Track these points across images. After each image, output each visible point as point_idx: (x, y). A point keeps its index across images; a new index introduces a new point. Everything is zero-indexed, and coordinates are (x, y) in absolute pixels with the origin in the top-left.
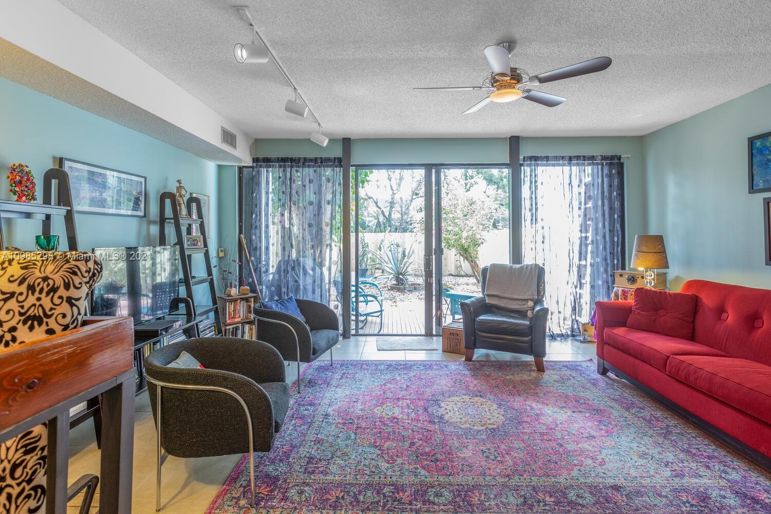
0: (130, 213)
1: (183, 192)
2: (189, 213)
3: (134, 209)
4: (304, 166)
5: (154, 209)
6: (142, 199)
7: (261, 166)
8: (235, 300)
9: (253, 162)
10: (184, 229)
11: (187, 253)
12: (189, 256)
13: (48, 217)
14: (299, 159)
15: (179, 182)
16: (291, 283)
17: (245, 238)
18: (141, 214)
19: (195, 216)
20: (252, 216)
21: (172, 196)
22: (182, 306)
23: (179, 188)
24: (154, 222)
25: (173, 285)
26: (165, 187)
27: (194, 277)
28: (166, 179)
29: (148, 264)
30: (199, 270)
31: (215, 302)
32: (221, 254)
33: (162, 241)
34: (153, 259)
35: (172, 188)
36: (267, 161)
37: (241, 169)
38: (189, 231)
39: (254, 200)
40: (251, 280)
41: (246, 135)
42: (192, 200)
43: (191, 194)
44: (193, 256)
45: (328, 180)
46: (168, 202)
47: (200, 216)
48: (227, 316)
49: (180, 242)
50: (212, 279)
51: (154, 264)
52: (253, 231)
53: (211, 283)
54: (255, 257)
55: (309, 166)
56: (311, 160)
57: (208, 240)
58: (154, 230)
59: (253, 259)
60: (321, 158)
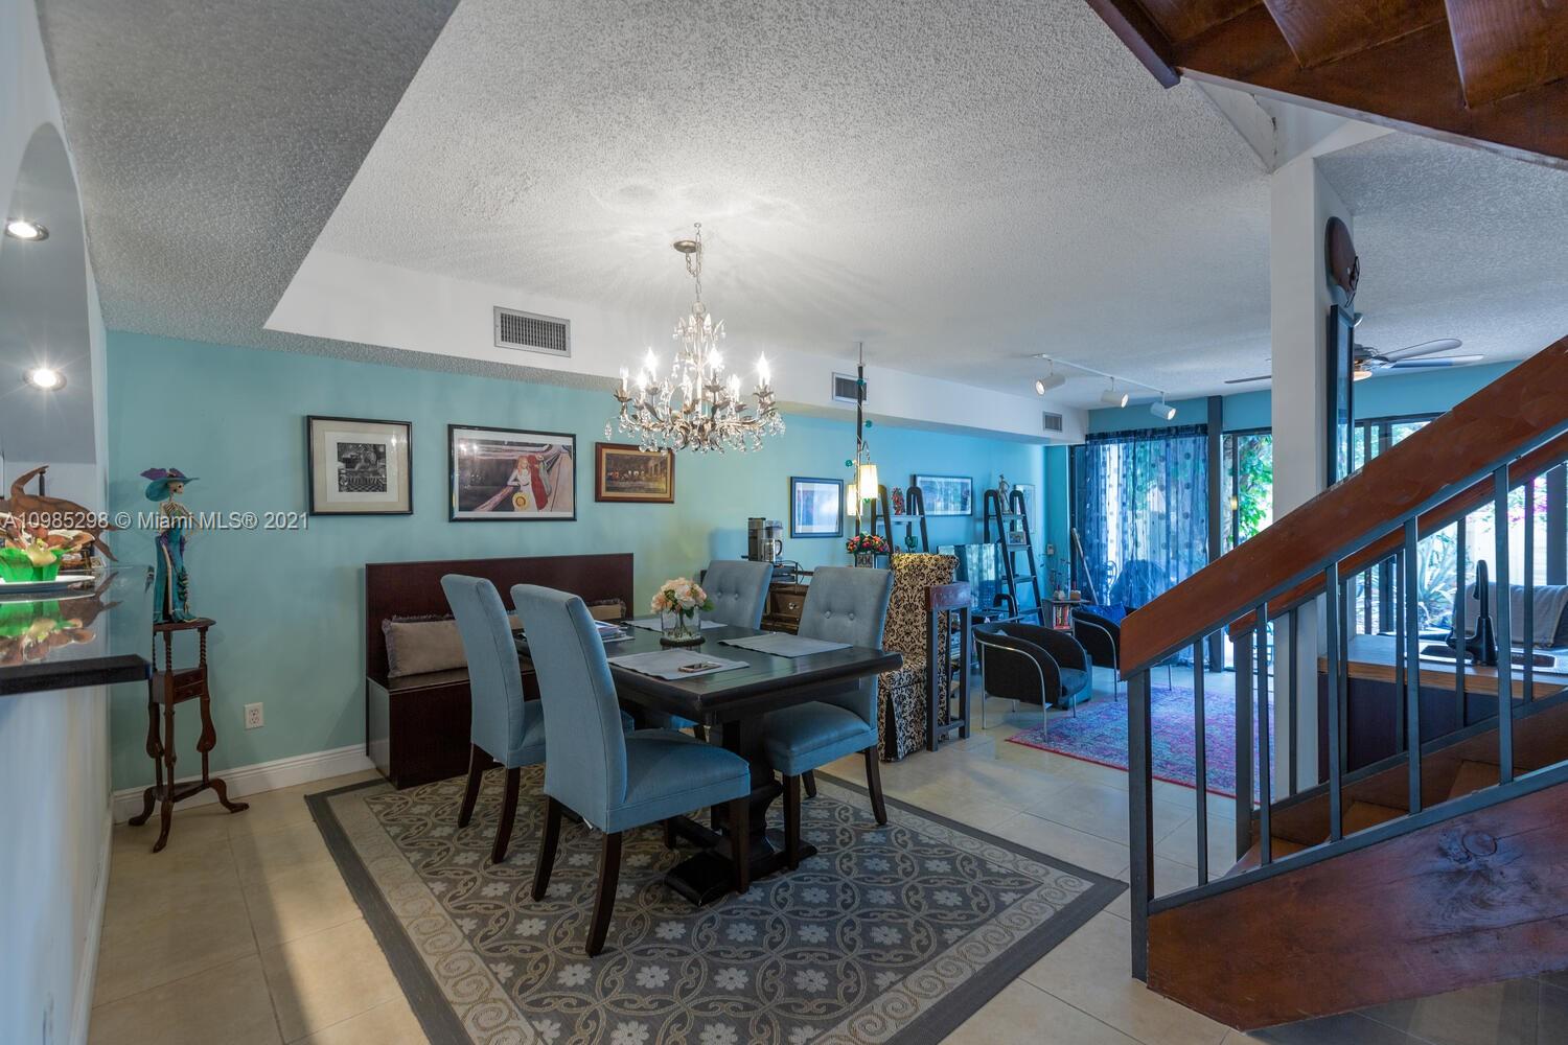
0: (959, 513)
1: (1006, 487)
2: (1012, 509)
3: (963, 509)
4: (1152, 438)
5: (980, 506)
6: (969, 499)
7: (1095, 443)
8: (1063, 605)
9: (1086, 440)
10: (1007, 526)
11: (1009, 550)
12: (1013, 554)
13: (910, 523)
14: (1146, 430)
15: (1002, 477)
16: (1136, 592)
17: (1078, 532)
18: (969, 512)
19: (1019, 513)
20: (1085, 505)
21: (995, 494)
22: (1005, 603)
23: (1002, 484)
24: (980, 520)
25: (998, 583)
26: (989, 483)
27: (1017, 575)
28: (990, 475)
29: (975, 560)
30: (1022, 568)
31: (1038, 604)
32: (1051, 552)
33: (987, 540)
34: (980, 554)
35: (995, 486)
36: (1105, 437)
37: (1072, 449)
38: (1012, 528)
39: (1088, 486)
40: (1085, 584)
41: (1076, 410)
42: (1015, 493)
43: (1015, 486)
44: (1017, 554)
45: (1188, 456)
46: (991, 499)
47: (1023, 510)
48: (1054, 622)
49: (1002, 540)
50: (1035, 579)
51: (980, 560)
52: (1087, 524)
53: (1035, 582)
54: (1090, 556)
55: (1159, 438)
56: (1162, 431)
57: (1031, 536)
58: (980, 526)
59: (1087, 558)
60: (1176, 428)
